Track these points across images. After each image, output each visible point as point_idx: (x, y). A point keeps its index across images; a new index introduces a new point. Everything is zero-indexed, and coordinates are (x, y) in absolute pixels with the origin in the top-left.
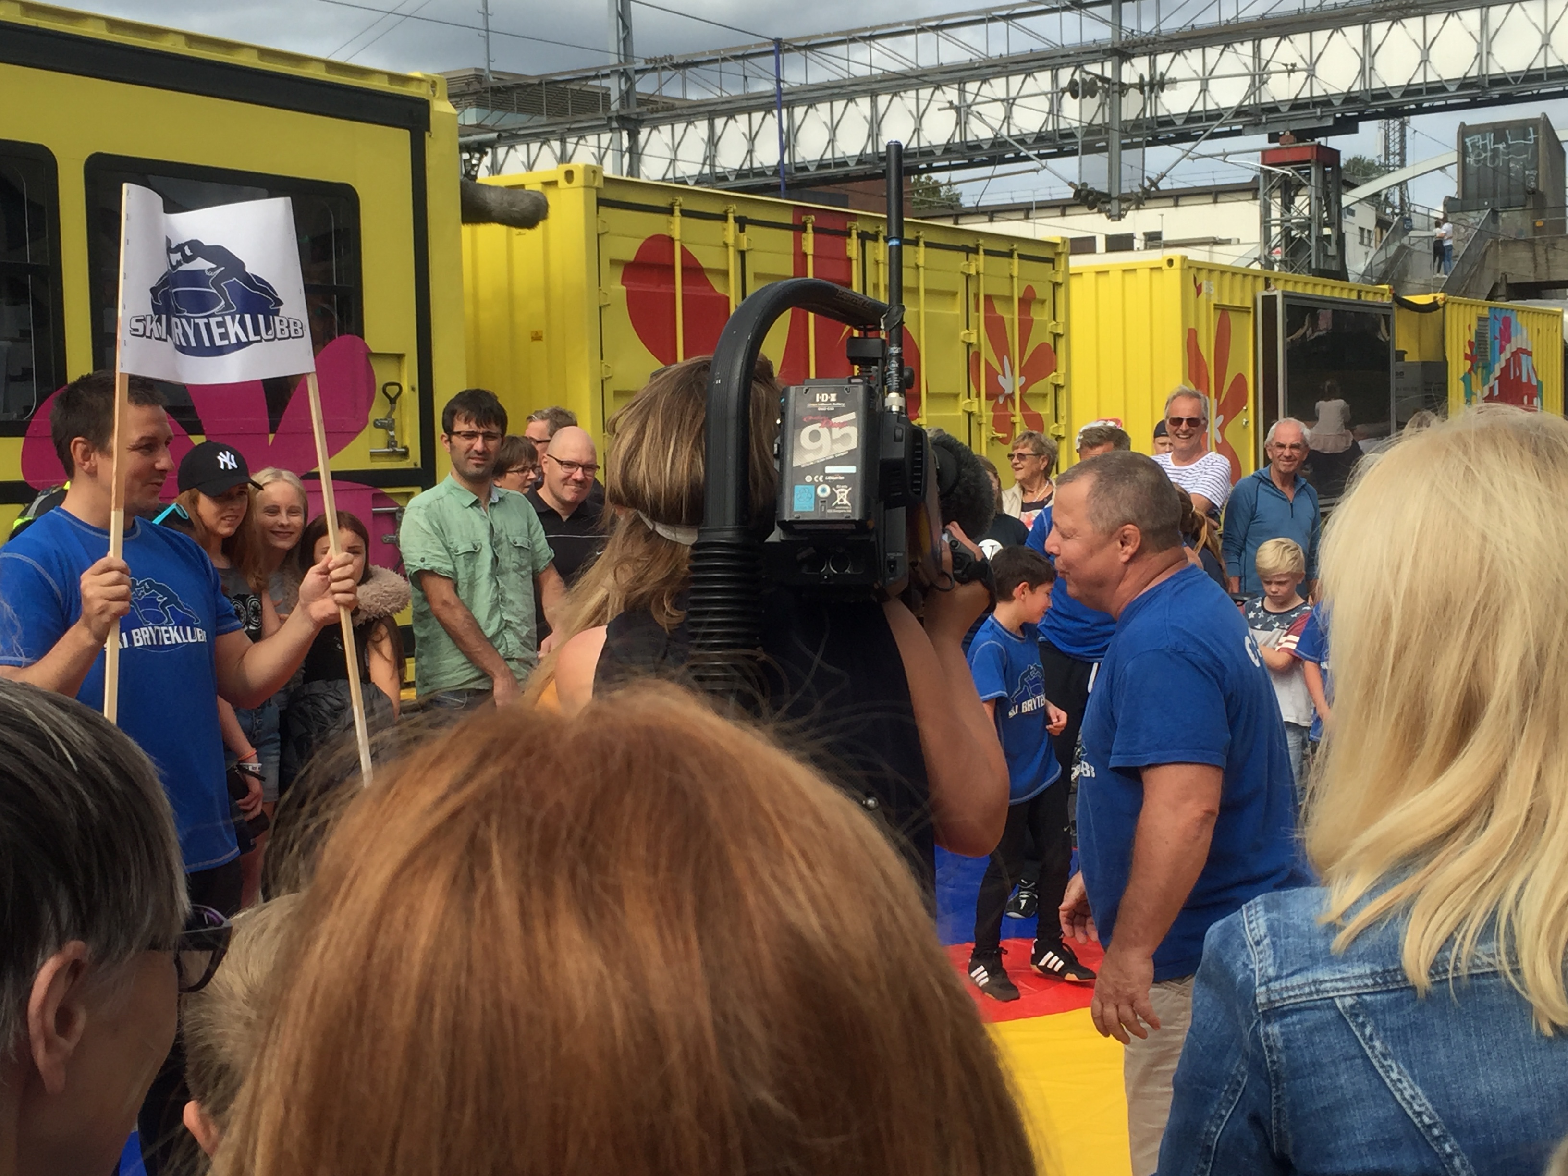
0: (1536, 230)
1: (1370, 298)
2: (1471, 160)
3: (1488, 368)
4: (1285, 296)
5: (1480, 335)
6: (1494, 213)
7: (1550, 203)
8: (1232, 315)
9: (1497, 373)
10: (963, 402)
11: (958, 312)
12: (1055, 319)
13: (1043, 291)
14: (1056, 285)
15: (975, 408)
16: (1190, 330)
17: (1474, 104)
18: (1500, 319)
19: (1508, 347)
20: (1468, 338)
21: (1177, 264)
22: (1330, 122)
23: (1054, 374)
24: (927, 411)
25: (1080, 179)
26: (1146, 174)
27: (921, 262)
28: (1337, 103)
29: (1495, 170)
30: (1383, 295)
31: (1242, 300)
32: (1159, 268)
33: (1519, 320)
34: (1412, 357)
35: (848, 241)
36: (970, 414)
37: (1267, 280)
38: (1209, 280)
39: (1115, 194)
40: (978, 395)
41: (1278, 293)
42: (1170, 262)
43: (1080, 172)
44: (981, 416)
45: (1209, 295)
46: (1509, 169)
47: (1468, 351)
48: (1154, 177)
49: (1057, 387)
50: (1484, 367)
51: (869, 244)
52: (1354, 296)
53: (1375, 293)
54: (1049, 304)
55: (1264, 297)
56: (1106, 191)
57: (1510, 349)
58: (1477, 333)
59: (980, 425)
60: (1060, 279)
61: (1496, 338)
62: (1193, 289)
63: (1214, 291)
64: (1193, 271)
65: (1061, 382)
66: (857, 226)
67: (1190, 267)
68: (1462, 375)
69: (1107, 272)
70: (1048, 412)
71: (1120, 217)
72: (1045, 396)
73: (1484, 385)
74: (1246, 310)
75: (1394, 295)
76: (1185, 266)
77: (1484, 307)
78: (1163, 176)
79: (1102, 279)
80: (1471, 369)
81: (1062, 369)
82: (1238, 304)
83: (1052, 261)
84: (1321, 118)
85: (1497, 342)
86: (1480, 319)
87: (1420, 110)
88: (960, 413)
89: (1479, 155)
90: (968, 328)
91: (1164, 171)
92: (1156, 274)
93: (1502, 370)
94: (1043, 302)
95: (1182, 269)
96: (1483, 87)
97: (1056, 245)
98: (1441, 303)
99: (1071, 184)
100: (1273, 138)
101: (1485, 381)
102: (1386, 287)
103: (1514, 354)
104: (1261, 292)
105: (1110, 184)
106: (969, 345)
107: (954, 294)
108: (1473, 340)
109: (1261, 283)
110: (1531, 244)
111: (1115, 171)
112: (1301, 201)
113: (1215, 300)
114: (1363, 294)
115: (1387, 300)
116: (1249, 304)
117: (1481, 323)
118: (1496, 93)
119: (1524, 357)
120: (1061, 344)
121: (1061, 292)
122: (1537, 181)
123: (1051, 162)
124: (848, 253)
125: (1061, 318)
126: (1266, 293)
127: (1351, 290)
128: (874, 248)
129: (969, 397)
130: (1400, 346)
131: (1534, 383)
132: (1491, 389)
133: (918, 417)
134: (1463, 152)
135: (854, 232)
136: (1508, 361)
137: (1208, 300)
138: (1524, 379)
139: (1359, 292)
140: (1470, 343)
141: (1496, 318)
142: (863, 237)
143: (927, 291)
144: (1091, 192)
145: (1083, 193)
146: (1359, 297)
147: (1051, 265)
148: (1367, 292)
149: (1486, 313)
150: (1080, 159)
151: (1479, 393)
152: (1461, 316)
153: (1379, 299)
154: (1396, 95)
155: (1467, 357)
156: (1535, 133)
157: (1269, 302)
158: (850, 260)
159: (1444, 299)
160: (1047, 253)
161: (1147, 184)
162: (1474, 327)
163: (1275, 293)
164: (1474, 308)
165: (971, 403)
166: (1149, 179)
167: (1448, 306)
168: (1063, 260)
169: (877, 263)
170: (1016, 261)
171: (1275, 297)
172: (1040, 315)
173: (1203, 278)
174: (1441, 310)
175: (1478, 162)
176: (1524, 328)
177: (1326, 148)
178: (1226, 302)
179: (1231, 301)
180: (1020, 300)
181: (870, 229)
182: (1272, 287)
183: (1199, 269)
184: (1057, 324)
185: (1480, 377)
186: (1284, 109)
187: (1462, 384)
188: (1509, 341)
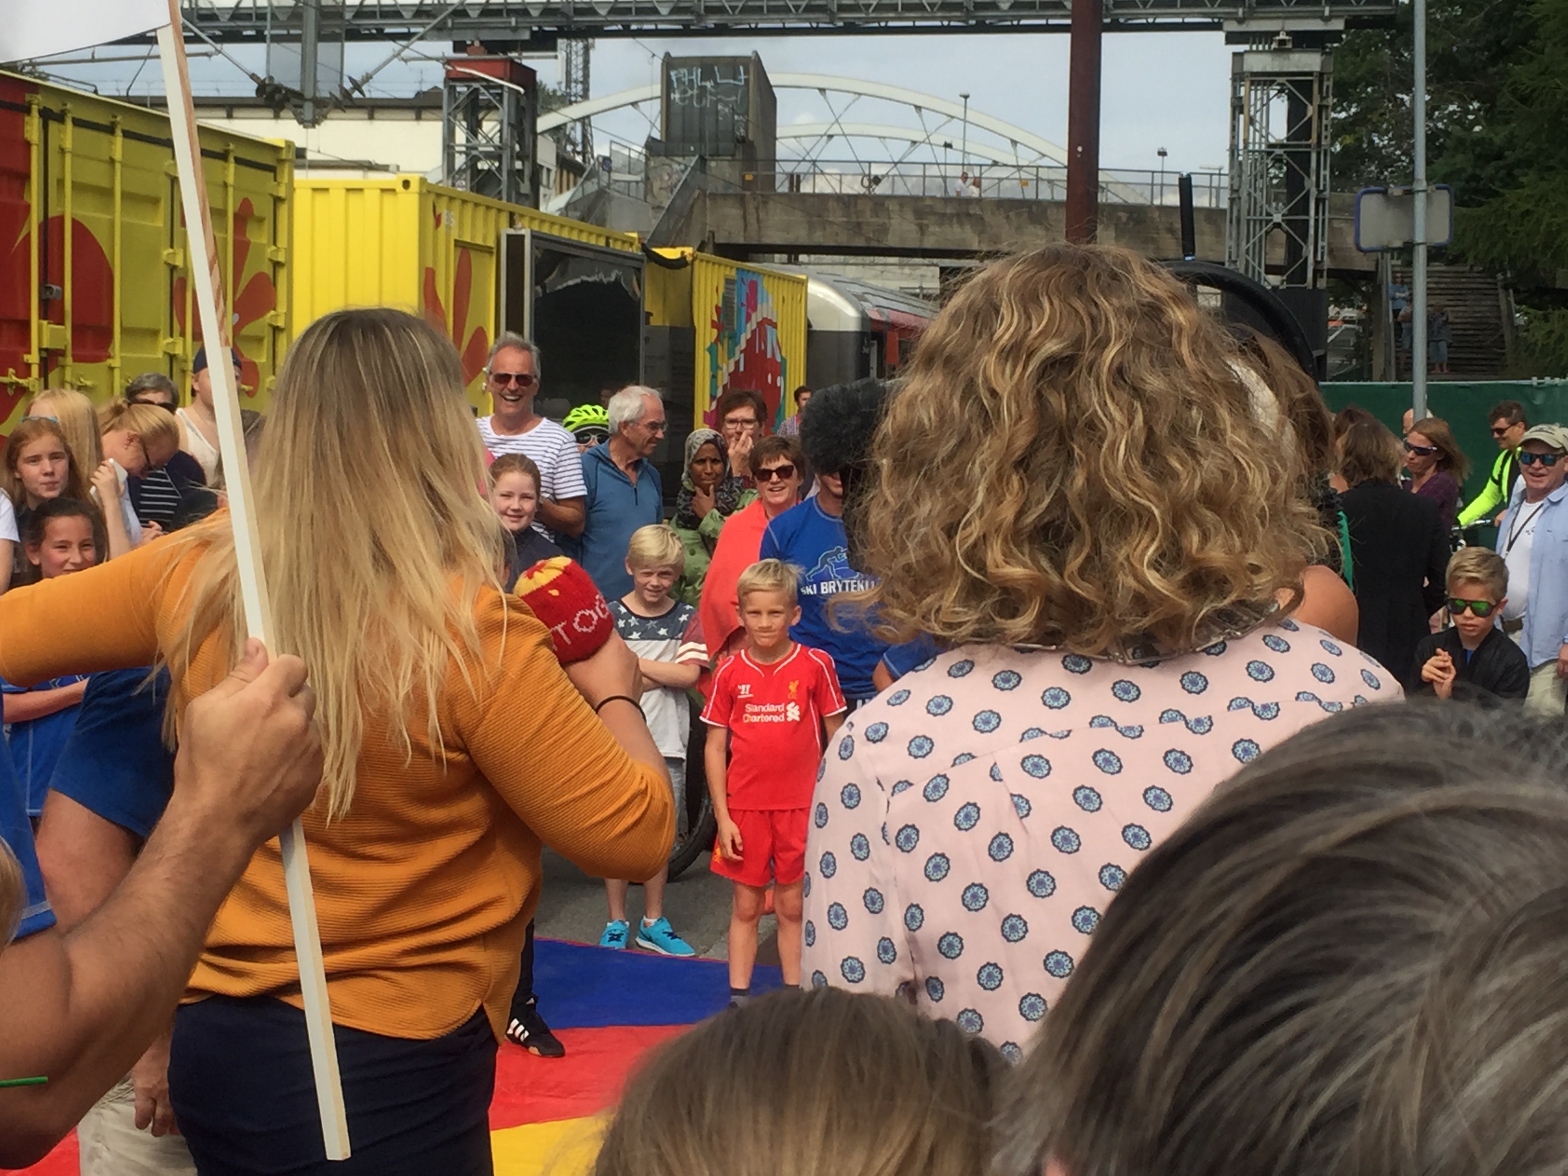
0: (746, 185)
1: (618, 246)
2: (676, 96)
3: (734, 338)
4: (535, 236)
5: (727, 300)
6: (703, 160)
7: (760, 154)
8: (473, 254)
9: (743, 345)
10: (164, 341)
11: (161, 225)
12: (275, 243)
13: (261, 207)
14: (277, 200)
15: (179, 351)
16: (427, 269)
17: (686, 32)
18: (747, 282)
19: (753, 316)
20: (715, 303)
21: (415, 186)
22: (526, 36)
23: (272, 312)
24: (121, 350)
25: (268, 71)
26: (345, 72)
27: (118, 156)
28: (535, 13)
29: (702, 110)
30: (631, 244)
31: (485, 238)
32: (393, 191)
33: (765, 285)
34: (655, 321)
35: (27, 119)
36: (172, 358)
37: (511, 215)
38: (449, 209)
39: (308, 94)
40: (183, 334)
41: (526, 232)
42: (406, 184)
43: (268, 62)
44: (185, 361)
45: (448, 227)
46: (717, 112)
47: (715, 318)
48: (358, 78)
49: (276, 330)
50: (730, 338)
51: (53, 126)
52: (602, 243)
53: (624, 242)
54: (268, 225)
55: (509, 237)
56: (297, 87)
57: (756, 318)
58: (724, 297)
59: (184, 372)
60: (282, 193)
61: (742, 304)
62: (431, 220)
63: (454, 223)
64: (432, 197)
65: (281, 323)
66: (38, 101)
67: (429, 192)
68: (708, 345)
69: (326, 190)
70: (264, 360)
71: (314, 122)
72: (260, 340)
73: (729, 358)
74: (487, 250)
75: (643, 245)
76: (424, 191)
77: (732, 268)
78: (368, 78)
79: (319, 197)
80: (718, 339)
81: (282, 308)
82: (479, 241)
83: (271, 169)
84: (515, 29)
85: (744, 309)
86: (728, 281)
87: (626, 32)
88: (160, 355)
89: (685, 92)
90: (172, 247)
91: (370, 72)
92: (388, 198)
93: (748, 341)
94: (261, 220)
95: (421, 194)
96: (699, 15)
97: (275, 149)
98: (689, 259)
99: (253, 77)
100: (459, 46)
101: (731, 354)
102: (635, 235)
103: (760, 324)
104: (506, 231)
105: (303, 81)
106: (173, 268)
107: (155, 201)
108: (720, 305)
109: (504, 219)
110: (741, 200)
111: (308, 64)
112: (490, 127)
113: (455, 235)
114: (611, 241)
115: (635, 250)
116: (491, 243)
117: (730, 286)
118: (711, 22)
119: (769, 328)
120: (282, 274)
121: (283, 209)
122: (746, 129)
123: (228, 48)
124: (27, 135)
125: (282, 242)
126: (512, 231)
127: (599, 236)
128: (60, 131)
129: (171, 336)
130: (647, 307)
131: (779, 360)
132: (737, 363)
133: (109, 357)
134: (668, 86)
135: (35, 109)
136: (753, 332)
137: (448, 234)
138: (769, 356)
139: (608, 239)
140: (717, 308)
141: (742, 280)
142: (46, 116)
143: (125, 196)
144: (278, 88)
145: (268, 89)
146: (608, 244)
147: (272, 174)
148: (616, 240)
149: (733, 274)
150: (269, 46)
151: (725, 367)
152: (709, 275)
153: (627, 249)
154: (603, 12)
155: (714, 324)
156: (746, 72)
157: (515, 242)
158: (28, 145)
159: (693, 255)
160: (267, 159)
161: (348, 85)
162: (721, 290)
163: (523, 232)
164: (722, 268)
165: (174, 343)
166: (351, 79)
167: (697, 263)
168: (286, 171)
169: (62, 151)
170: (232, 166)
171: (523, 237)
172: (258, 237)
173: (442, 209)
174: (689, 267)
175: (683, 100)
176: (770, 296)
177: (521, 65)
178: (467, 238)
179: (473, 237)
180: (236, 215)
181: (55, 106)
182: (519, 225)
183: (439, 195)
184: (278, 250)
185: (726, 345)
186: (474, 14)
187: (707, 354)
188: (755, 309)
